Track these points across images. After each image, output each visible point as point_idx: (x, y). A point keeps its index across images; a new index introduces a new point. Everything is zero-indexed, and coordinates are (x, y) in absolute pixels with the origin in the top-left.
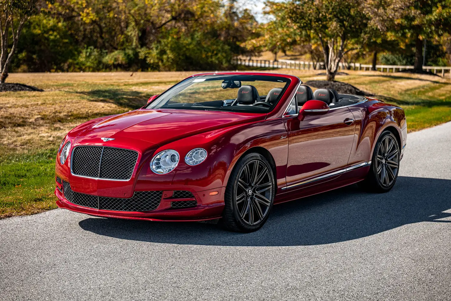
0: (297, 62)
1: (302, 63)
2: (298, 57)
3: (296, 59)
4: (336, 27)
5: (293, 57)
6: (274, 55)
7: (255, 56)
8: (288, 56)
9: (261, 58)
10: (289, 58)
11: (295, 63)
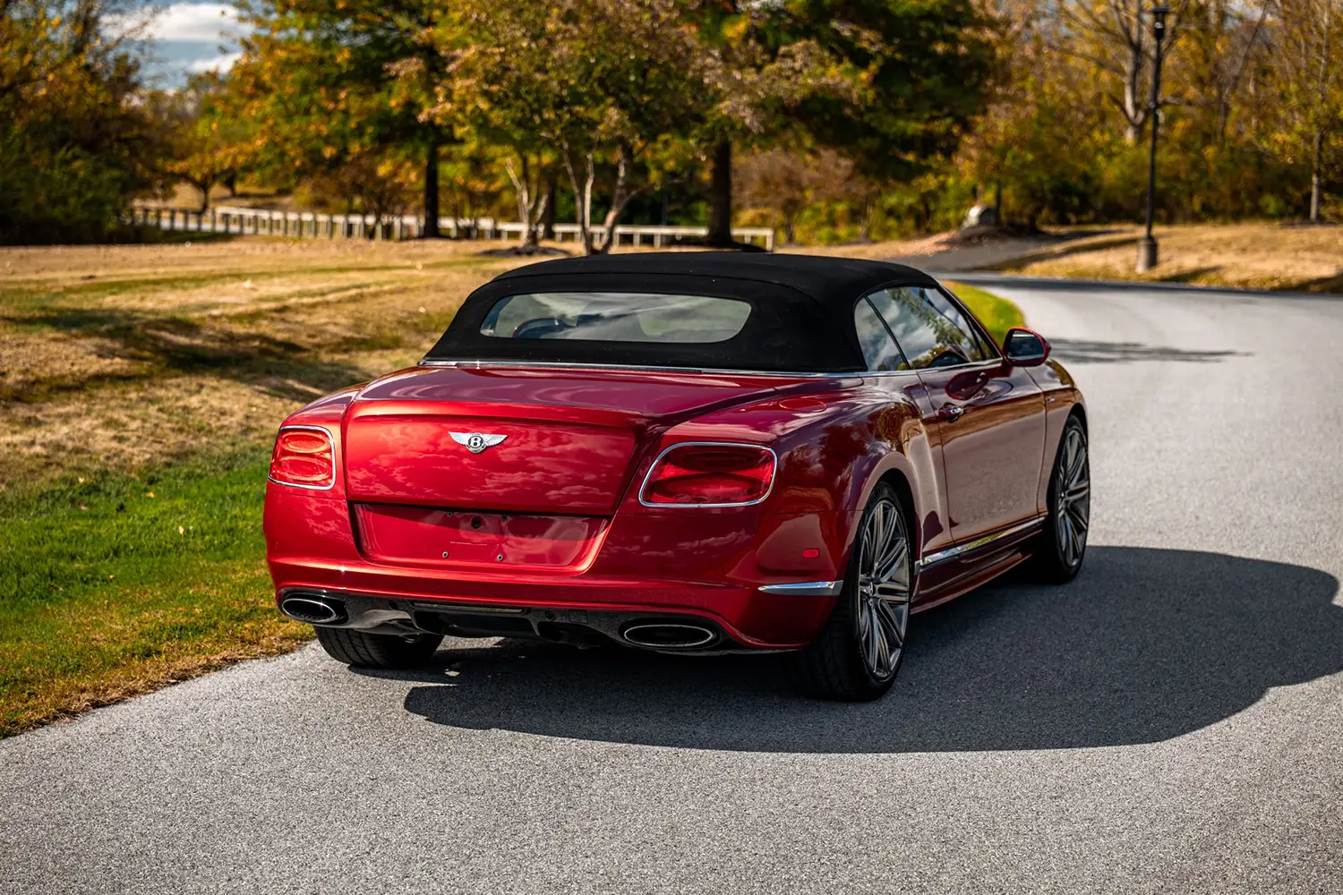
0: (277, 215)
1: (292, 217)
2: (276, 200)
3: (271, 207)
4: (620, 123)
5: (260, 202)
6: (202, 195)
7: (155, 197)
8: (244, 196)
9: (173, 203)
10: (247, 203)
11: (271, 220)
